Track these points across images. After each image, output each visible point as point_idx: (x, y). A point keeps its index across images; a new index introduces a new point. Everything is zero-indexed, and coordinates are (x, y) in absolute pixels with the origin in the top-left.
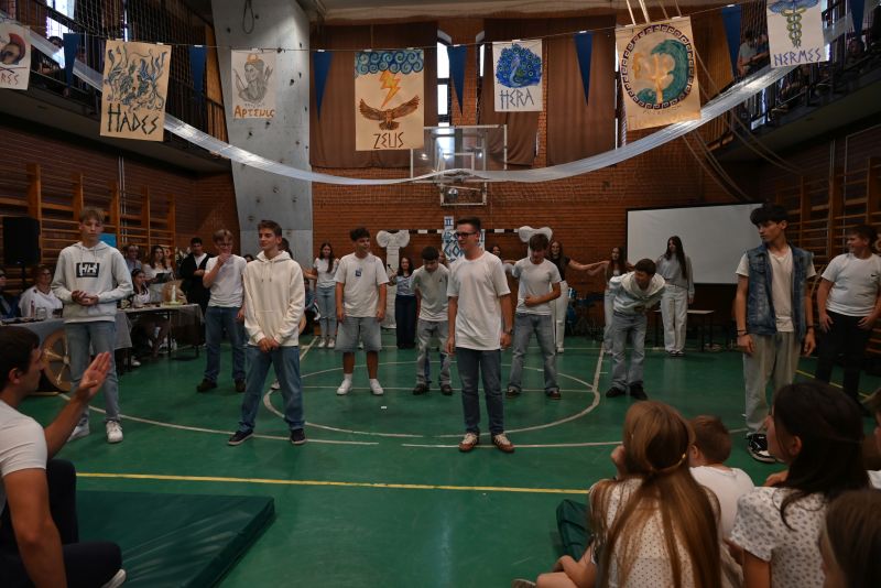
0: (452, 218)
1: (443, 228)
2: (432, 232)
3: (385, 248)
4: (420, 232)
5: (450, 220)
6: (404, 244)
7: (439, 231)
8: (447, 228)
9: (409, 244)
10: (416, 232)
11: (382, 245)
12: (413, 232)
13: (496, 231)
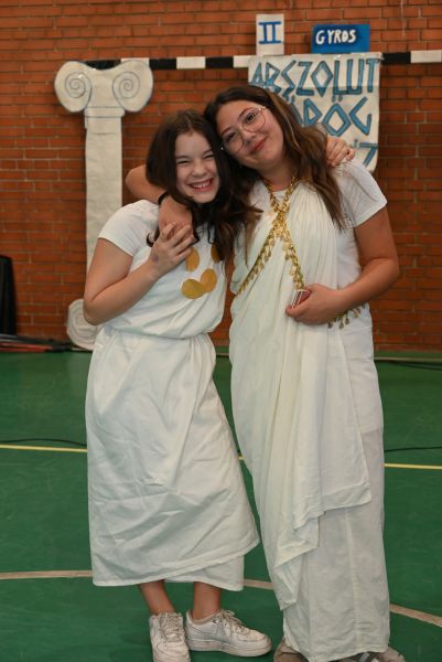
0: (280, 17)
1: (250, 49)
2: (219, 63)
3: (79, 117)
4: (184, 63)
5: (272, 27)
6: (136, 103)
7: (239, 61)
8: (262, 50)
9: (150, 102)
10: (174, 62)
11: (73, 106)
12: (163, 66)
13: (418, 57)
